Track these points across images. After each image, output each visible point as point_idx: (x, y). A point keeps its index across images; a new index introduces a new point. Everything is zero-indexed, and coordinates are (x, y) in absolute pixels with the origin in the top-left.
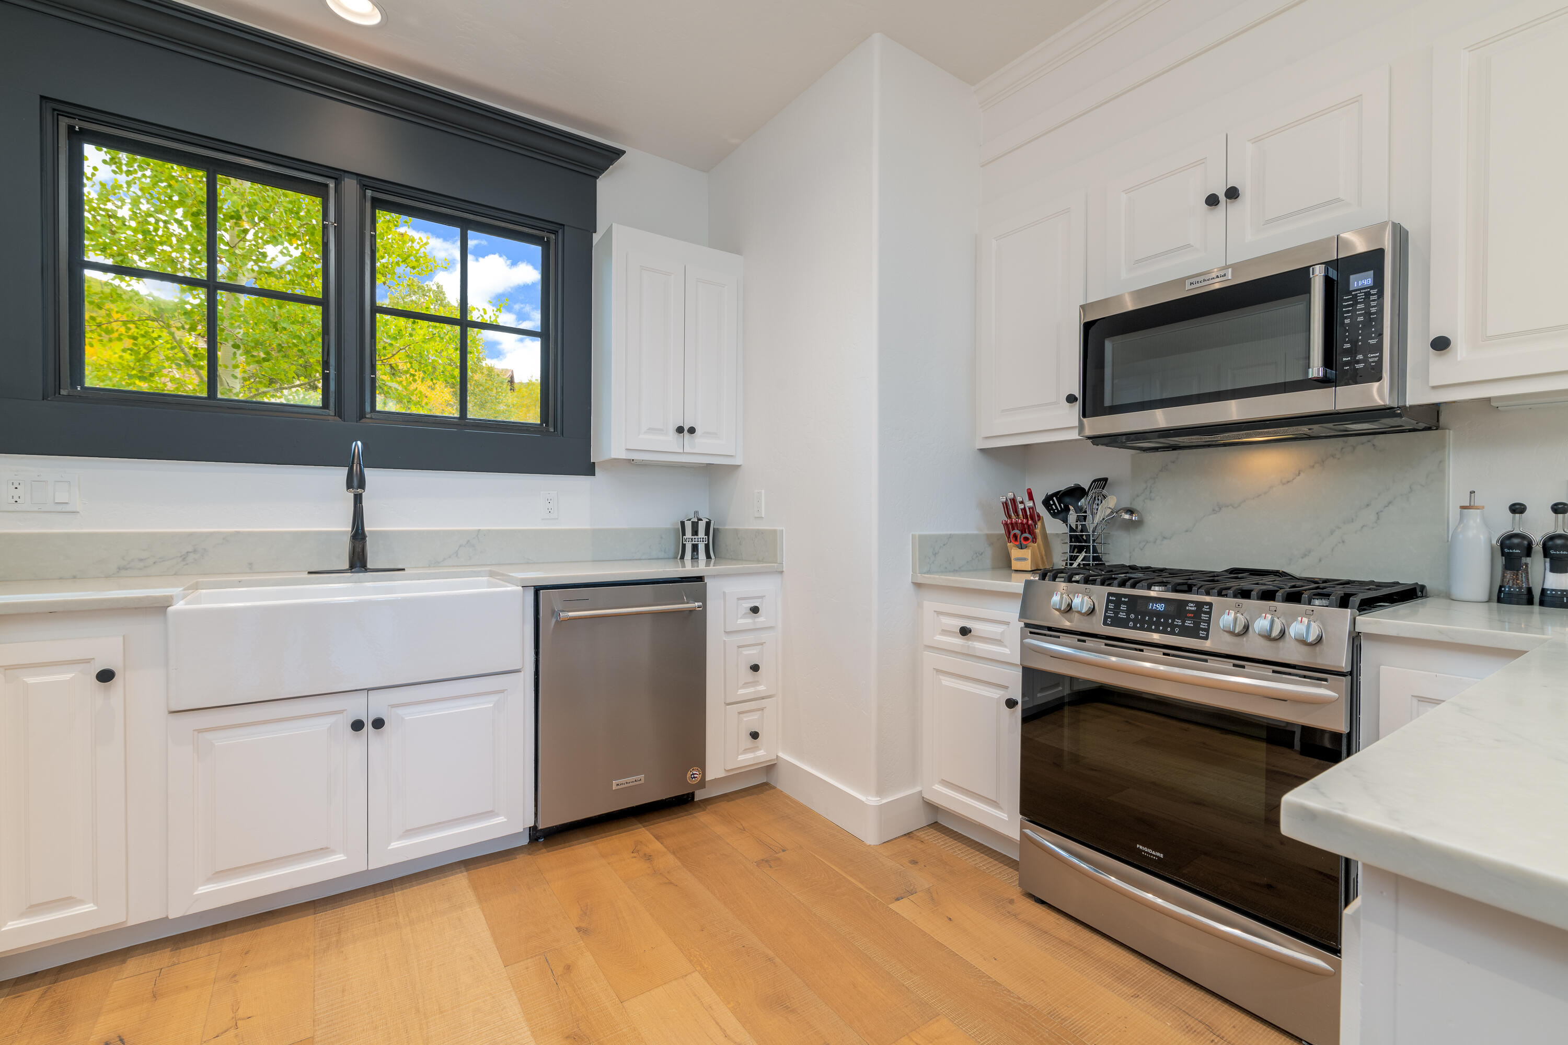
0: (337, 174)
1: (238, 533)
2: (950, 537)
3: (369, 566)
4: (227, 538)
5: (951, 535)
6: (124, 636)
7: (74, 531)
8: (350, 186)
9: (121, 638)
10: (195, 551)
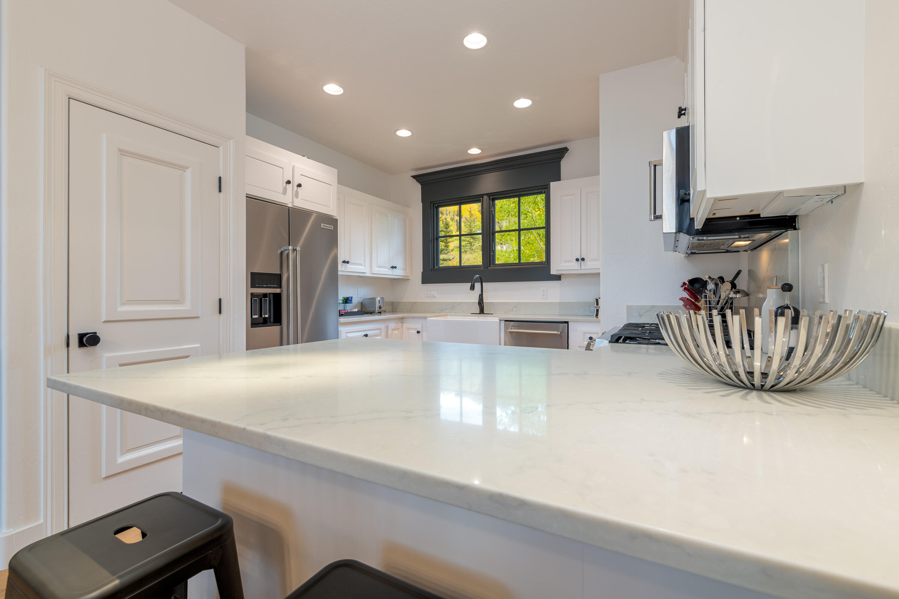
0: (482, 196)
1: (461, 302)
2: (653, 307)
3: (485, 312)
4: (460, 303)
5: (654, 306)
6: (422, 324)
7: (435, 301)
8: (485, 197)
9: (421, 325)
10: (453, 307)
